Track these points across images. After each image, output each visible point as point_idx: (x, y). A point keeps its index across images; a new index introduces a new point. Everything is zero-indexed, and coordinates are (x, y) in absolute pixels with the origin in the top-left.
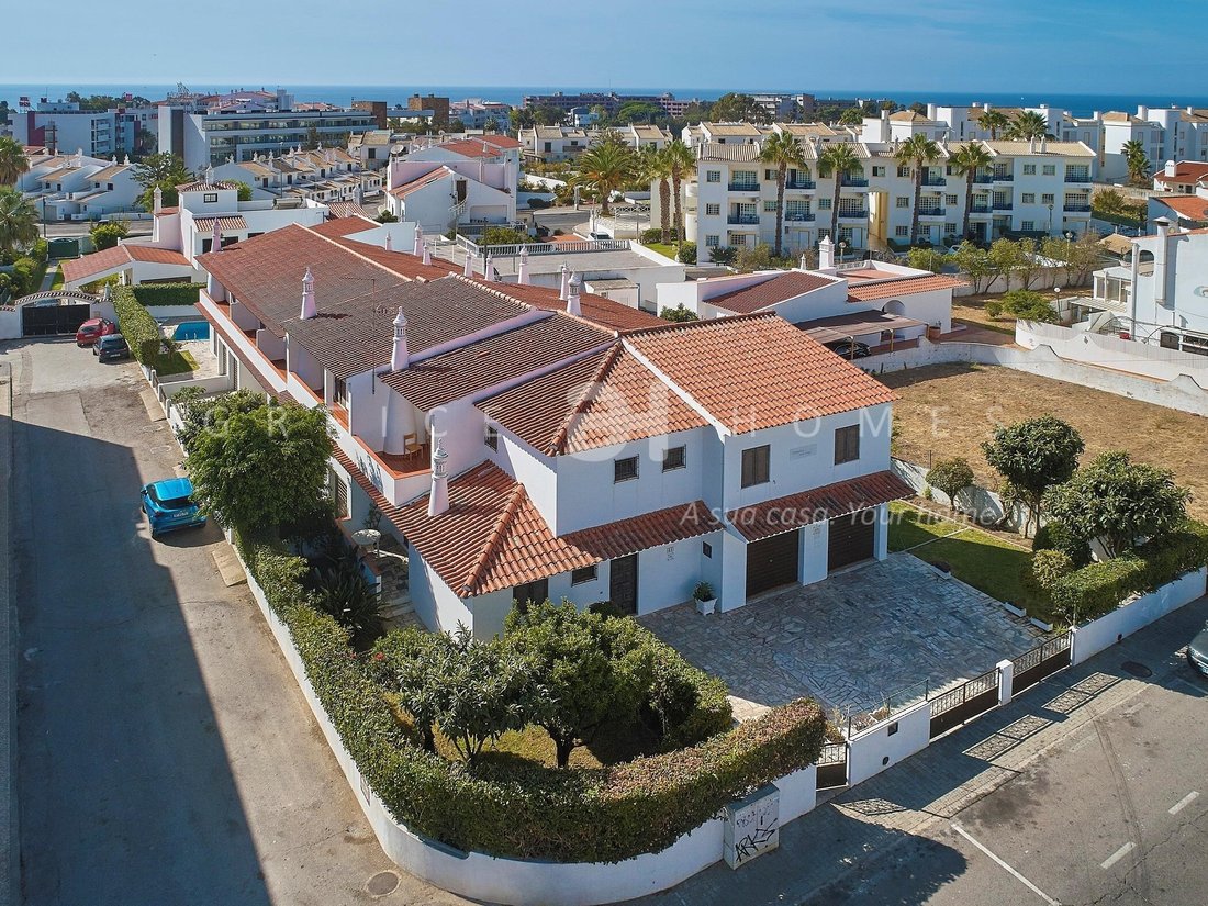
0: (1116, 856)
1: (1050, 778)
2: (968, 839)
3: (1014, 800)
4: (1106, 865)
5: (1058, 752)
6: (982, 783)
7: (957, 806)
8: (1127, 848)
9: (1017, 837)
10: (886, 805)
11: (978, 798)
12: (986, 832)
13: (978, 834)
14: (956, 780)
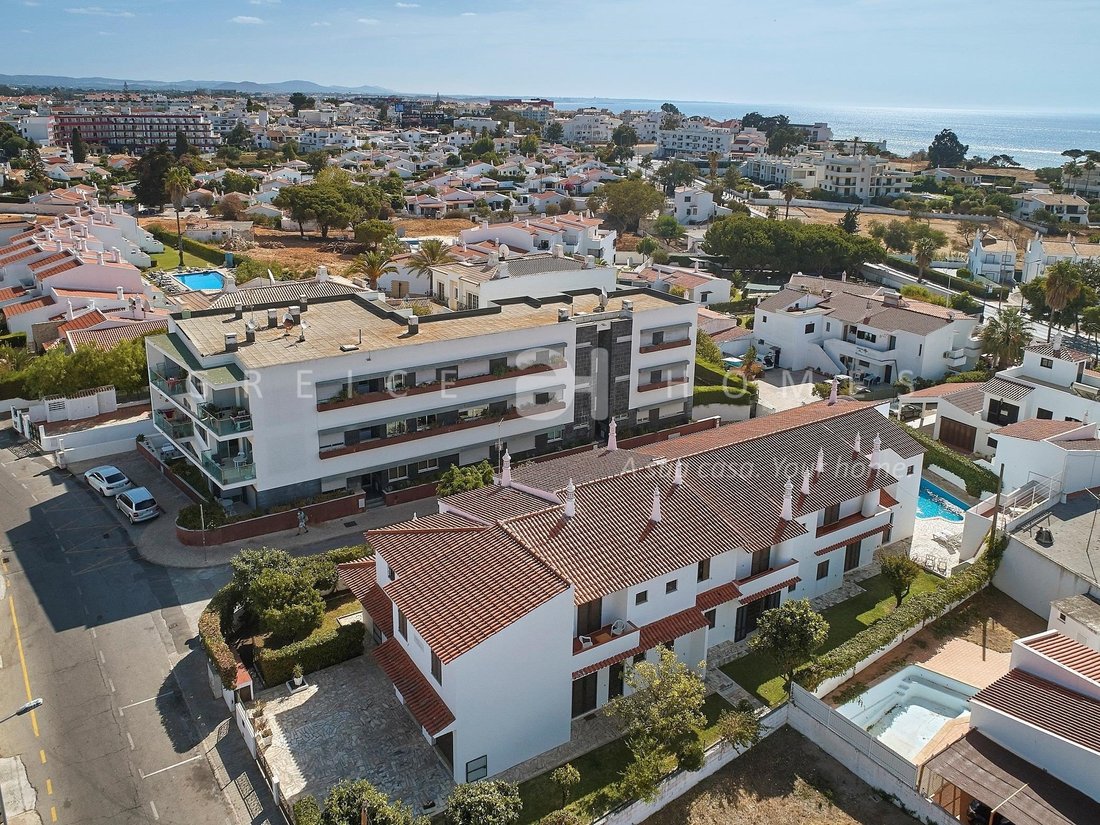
0: (154, 809)
1: (212, 803)
2: (191, 758)
3: (205, 783)
4: (152, 803)
5: (229, 813)
6: (222, 774)
7: (212, 760)
8: (157, 816)
9: (183, 776)
10: (223, 735)
11: (213, 771)
12: (192, 766)
13: (191, 763)
14: (228, 764)
